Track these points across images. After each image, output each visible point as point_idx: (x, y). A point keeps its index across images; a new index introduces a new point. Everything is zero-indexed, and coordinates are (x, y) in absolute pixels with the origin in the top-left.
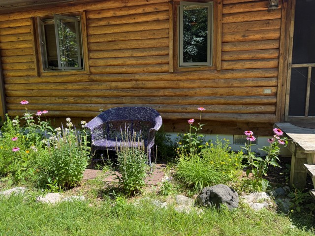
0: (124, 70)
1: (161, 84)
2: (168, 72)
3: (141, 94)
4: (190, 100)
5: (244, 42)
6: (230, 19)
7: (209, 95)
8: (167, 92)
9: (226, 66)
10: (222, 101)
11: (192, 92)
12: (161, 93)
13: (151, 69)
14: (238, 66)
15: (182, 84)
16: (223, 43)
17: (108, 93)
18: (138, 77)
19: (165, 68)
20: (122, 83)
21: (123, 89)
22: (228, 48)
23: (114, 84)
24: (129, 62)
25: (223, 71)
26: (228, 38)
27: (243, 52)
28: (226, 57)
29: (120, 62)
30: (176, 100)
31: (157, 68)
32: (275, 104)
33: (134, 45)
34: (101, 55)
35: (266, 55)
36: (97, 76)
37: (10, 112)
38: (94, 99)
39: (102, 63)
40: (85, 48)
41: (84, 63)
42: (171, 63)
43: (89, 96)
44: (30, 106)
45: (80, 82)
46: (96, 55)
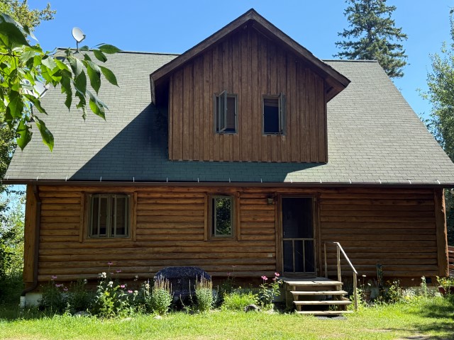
0: (167, 238)
1: (197, 249)
2: (203, 240)
3: (180, 257)
4: (219, 262)
5: (254, 222)
6: (245, 208)
7: (232, 258)
8: (201, 256)
9: (244, 238)
10: (242, 262)
11: (221, 255)
12: (197, 256)
13: (189, 238)
14: (251, 238)
15: (213, 250)
16: (241, 222)
17: (151, 256)
18: (178, 243)
19: (201, 237)
20: (164, 248)
21: (164, 253)
22: (244, 226)
23: (156, 249)
24: (172, 232)
25: (242, 241)
26: (244, 219)
27: (254, 229)
28: (244, 232)
29: (164, 231)
30: (209, 261)
31: (194, 237)
32: (275, 264)
33: (176, 219)
34: (148, 226)
35: (267, 232)
36: (143, 243)
37: (41, 278)
38: (137, 262)
39: (148, 232)
40: (132, 219)
41: (130, 232)
42: (206, 234)
43: (132, 260)
44: (67, 270)
45: (125, 247)
46: (143, 225)
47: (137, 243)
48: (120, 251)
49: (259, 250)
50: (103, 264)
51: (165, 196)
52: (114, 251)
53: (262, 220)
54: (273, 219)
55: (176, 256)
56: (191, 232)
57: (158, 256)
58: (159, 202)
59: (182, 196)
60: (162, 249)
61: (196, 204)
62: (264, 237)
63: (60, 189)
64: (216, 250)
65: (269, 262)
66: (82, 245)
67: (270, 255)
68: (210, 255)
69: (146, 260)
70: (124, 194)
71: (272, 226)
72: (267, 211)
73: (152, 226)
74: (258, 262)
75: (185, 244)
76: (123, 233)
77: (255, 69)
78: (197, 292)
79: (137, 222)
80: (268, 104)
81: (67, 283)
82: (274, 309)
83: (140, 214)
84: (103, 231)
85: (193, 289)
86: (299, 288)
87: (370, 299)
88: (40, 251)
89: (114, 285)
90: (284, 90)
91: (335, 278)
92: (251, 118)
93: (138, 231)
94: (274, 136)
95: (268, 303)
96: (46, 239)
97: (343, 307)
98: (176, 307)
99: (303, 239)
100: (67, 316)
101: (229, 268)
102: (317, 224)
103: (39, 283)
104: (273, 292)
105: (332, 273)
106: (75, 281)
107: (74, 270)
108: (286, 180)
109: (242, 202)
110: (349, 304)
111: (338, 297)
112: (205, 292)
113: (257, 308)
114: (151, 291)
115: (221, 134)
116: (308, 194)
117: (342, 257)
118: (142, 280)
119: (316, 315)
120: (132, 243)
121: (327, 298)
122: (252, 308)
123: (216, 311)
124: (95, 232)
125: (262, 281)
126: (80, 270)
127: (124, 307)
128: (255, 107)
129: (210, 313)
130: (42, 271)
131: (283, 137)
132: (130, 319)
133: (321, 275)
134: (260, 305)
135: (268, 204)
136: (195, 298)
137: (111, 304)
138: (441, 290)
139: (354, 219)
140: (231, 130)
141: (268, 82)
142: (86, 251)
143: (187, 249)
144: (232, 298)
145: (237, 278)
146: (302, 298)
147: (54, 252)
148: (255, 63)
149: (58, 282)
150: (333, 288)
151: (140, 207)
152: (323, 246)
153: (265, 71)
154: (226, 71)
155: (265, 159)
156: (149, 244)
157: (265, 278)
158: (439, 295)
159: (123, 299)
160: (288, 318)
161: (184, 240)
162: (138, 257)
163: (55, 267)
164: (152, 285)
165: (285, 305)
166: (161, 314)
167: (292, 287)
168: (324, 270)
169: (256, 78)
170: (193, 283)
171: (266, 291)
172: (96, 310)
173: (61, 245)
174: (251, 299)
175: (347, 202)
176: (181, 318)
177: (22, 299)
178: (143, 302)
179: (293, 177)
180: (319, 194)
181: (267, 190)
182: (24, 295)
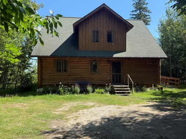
0: (78, 73)
1: (87, 76)
4: (94, 80)
5: (104, 69)
6: (101, 65)
7: (97, 79)
8: (88, 78)
9: (101, 73)
10: (100, 80)
11: (94, 78)
12: (87, 78)
13: (85, 73)
14: (103, 73)
15: (92, 77)
16: (100, 69)
17: (74, 78)
18: (82, 75)
19: (88, 73)
21: (78, 77)
22: (101, 70)
23: (75, 76)
24: (80, 71)
26: (101, 68)
27: (104, 71)
28: (101, 72)
29: (78, 71)
30: (90, 80)
31: (86, 73)
32: (110, 81)
33: (81, 68)
34: (73, 69)
36: (71, 74)
37: (43, 84)
38: (70, 80)
39: (73, 71)
40: (68, 68)
41: (68, 71)
42: (90, 72)
43: (69, 79)
44: (50, 82)
45: (66, 75)
46: (71, 69)
47: (70, 74)
48: (65, 77)
49: (105, 77)
50: (60, 80)
51: (78, 61)
52: (63, 76)
53: (106, 68)
54: (109, 68)
55: (81, 78)
56: (85, 71)
57: (76, 78)
58: (76, 62)
59: (83, 61)
60: (77, 76)
61: (87, 63)
62: (107, 73)
63: (47, 59)
64: (93, 77)
65: (108, 80)
66: (54, 75)
67: (108, 78)
68: (91, 78)
69: (73, 79)
70: (66, 60)
71: (109, 70)
72: (108, 66)
73: (74, 69)
74: (105, 80)
75: (84, 75)
76: (66, 72)
77: (105, 22)
78: (87, 88)
79: (70, 68)
80: (109, 33)
81: (50, 85)
82: (109, 93)
83: (71, 66)
84: (60, 71)
85: (86, 88)
86: (116, 87)
87: (137, 91)
88: (42, 76)
89: (64, 86)
90: (113, 29)
91: (127, 85)
92: (103, 38)
93: (70, 71)
94: (110, 43)
95: (108, 91)
96: (44, 73)
97: (129, 93)
98: (81, 92)
99: (118, 74)
100: (50, 95)
101: (96, 82)
102: (122, 69)
103: (42, 85)
104: (109, 88)
105: (126, 83)
106: (52, 85)
107: (52, 82)
108: (113, 56)
109: (100, 63)
110: (131, 92)
111: (128, 90)
112: (89, 88)
113: (104, 93)
114: (74, 88)
115: (94, 42)
116: (119, 60)
117: (129, 79)
118: (72, 85)
119: (121, 95)
120: (68, 74)
121: (125, 90)
122: (103, 93)
123: (93, 94)
124: (58, 71)
125: (106, 86)
126: (54, 82)
127: (67, 92)
128: (105, 34)
129: (91, 94)
130: (43, 82)
131: (113, 44)
132: (68, 95)
133: (123, 84)
134: (105, 92)
135: (108, 64)
136: (87, 90)
137: (63, 91)
138: (158, 88)
139: (133, 68)
140: (97, 41)
141: (109, 26)
142: (55, 76)
143: (84, 76)
144: (97, 90)
145: (99, 85)
146: (117, 90)
147: (46, 77)
148: (105, 20)
149: (48, 85)
150: (126, 87)
151: (71, 64)
152: (124, 76)
153: (108, 23)
154: (96, 23)
155: (107, 50)
156: (74, 75)
157: (107, 85)
158: (157, 90)
159: (66, 90)
160: (113, 96)
161: (83, 74)
162: (70, 78)
163: (46, 81)
164: (74, 86)
165: (112, 92)
166: (77, 94)
167: (114, 87)
168: (124, 82)
169: (105, 25)
170: (86, 86)
171: (107, 88)
172: (59, 93)
173: (48, 75)
174: (102, 90)
175: (131, 63)
176: (83, 95)
177: (37, 90)
178: (72, 91)
179: (115, 56)
180: (123, 60)
181: (107, 59)
182: (38, 89)
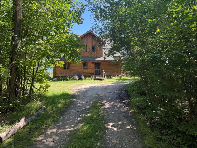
5: (90, 67)
10: (89, 73)
19: (82, 69)
24: (77, 68)
25: (88, 70)
49: (91, 71)
55: (78, 72)
60: (75, 71)
65: (93, 73)
69: (73, 73)
71: (94, 67)
73: (74, 67)
79: (71, 67)
82: (94, 80)
87: (108, 78)
88: (56, 71)
99: (98, 69)
100: (63, 81)
101: (86, 74)
102: (101, 67)
107: (62, 75)
108: (96, 60)
109: (88, 63)
113: (91, 80)
116: (99, 62)
117: (104, 72)
119: (99, 80)
120: (70, 70)
123: (85, 80)
128: (91, 47)
130: (56, 75)
131: (95, 52)
135: (93, 64)
137: (69, 79)
138: (119, 77)
139: (107, 66)
140: (87, 51)
141: (93, 42)
142: (63, 71)
145: (88, 76)
146: (97, 78)
148: (90, 39)
150: (103, 77)
151: (72, 64)
152: (101, 70)
155: (92, 56)
166: (77, 81)
168: (101, 74)
170: (81, 76)
171: (92, 77)
175: (106, 63)
176: (80, 81)
177: (53, 79)
178: (74, 79)
